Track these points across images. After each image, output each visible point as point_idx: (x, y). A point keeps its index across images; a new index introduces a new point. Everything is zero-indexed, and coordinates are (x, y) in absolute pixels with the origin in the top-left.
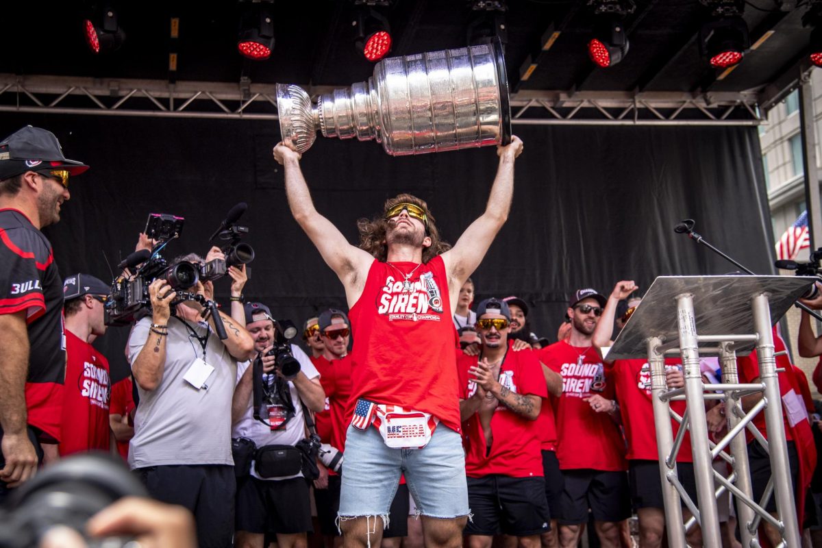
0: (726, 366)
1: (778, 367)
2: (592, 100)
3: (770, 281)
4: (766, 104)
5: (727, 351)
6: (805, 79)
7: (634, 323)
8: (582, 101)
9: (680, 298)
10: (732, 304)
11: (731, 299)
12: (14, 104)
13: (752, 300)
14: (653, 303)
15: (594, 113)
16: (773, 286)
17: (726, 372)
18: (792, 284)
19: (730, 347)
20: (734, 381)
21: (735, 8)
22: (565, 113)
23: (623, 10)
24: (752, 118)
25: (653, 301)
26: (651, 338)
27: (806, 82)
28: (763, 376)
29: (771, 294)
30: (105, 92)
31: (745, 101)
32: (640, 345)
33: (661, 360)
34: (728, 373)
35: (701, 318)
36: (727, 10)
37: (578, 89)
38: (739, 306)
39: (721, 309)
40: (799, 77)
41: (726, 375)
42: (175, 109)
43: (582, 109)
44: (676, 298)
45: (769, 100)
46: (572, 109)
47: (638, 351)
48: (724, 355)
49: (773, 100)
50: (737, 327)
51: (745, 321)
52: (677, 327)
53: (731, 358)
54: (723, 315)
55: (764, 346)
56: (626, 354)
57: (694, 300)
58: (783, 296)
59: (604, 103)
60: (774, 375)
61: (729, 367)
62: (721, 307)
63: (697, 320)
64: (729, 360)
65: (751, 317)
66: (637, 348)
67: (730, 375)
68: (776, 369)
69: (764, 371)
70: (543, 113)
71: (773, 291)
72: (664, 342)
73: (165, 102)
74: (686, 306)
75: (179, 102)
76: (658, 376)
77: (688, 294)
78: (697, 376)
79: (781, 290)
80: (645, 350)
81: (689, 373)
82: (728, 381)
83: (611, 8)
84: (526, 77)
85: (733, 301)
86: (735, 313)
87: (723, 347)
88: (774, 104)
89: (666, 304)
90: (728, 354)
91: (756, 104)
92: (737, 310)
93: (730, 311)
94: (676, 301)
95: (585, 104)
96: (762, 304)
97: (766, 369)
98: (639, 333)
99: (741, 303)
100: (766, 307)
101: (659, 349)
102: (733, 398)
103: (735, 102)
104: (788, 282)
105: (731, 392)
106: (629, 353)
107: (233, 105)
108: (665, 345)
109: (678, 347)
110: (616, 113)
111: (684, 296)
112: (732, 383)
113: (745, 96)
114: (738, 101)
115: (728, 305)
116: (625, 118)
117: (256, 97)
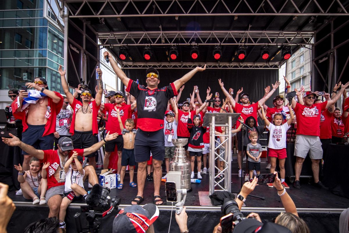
4: (281, 65)
12: (145, 67)
15: (247, 67)
21: (268, 47)
22: (241, 67)
24: (278, 67)
27: (287, 61)
30: (159, 65)
31: (277, 64)
36: (266, 47)
37: (244, 62)
42: (170, 67)
46: (242, 66)
59: (249, 65)
70: (236, 67)
73: (169, 66)
75: (171, 66)
84: (233, 60)
91: (279, 65)
95: (245, 65)
103: (275, 64)
107: (180, 66)
110: (251, 66)
116: (253, 67)
117: (184, 65)
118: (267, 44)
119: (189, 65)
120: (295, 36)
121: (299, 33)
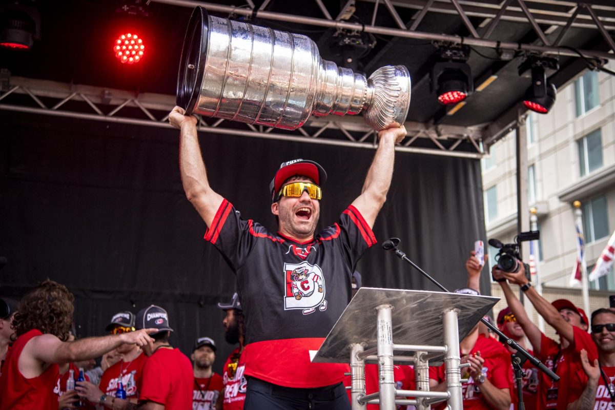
0: (419, 374)
1: (462, 378)
2: (337, 122)
3: (459, 298)
4: (489, 140)
5: (421, 360)
6: (522, 121)
7: (339, 329)
8: (328, 123)
9: (380, 309)
10: (426, 317)
11: (425, 313)
13: (443, 314)
14: (356, 311)
15: (338, 134)
16: (461, 303)
17: (419, 380)
18: (478, 302)
19: (424, 357)
20: (425, 388)
21: (461, 53)
22: (311, 131)
23: (364, 44)
24: (475, 151)
25: (357, 310)
26: (354, 344)
27: (522, 124)
28: (449, 385)
29: (460, 311)
31: (471, 136)
32: (344, 350)
33: (361, 365)
34: (421, 381)
35: (399, 328)
36: (455, 54)
38: (432, 319)
39: (417, 321)
40: (517, 119)
41: (419, 383)
43: (327, 130)
44: (377, 308)
45: (491, 136)
46: (318, 129)
47: (342, 356)
48: (418, 365)
49: (495, 137)
50: (430, 339)
51: (438, 333)
52: (376, 336)
53: (424, 367)
54: (420, 328)
55: (452, 357)
56: (331, 358)
57: (393, 312)
58: (471, 313)
59: (348, 126)
60: (458, 385)
61: (422, 374)
62: (416, 320)
63: (394, 331)
64: (422, 369)
65: (441, 331)
66: (342, 353)
67: (422, 383)
68: (460, 380)
69: (450, 381)
71: (462, 308)
72: (365, 349)
74: (385, 316)
76: (358, 381)
77: (388, 306)
78: (391, 382)
79: (470, 308)
80: (348, 356)
81: (384, 379)
82: (420, 389)
83: (353, 41)
85: (427, 315)
86: (429, 325)
87: (418, 356)
88: (495, 141)
89: (369, 314)
90: (421, 364)
91: (480, 140)
92: (430, 323)
93: (425, 324)
94: (377, 311)
95: (331, 126)
96: (452, 319)
97: (452, 379)
98: (343, 339)
99: (434, 317)
100: (456, 322)
101: (361, 355)
102: (423, 405)
103: (462, 136)
104: (475, 301)
105: (422, 399)
106: (334, 357)
108: (366, 351)
109: (376, 354)
110: (357, 136)
111: (384, 307)
112: (424, 391)
113: (471, 131)
114: (465, 135)
115: (422, 318)
116: (366, 141)
117: (16, 89)
118: (457, 40)
119: (41, 93)
120: (570, 20)
121: (584, 6)
